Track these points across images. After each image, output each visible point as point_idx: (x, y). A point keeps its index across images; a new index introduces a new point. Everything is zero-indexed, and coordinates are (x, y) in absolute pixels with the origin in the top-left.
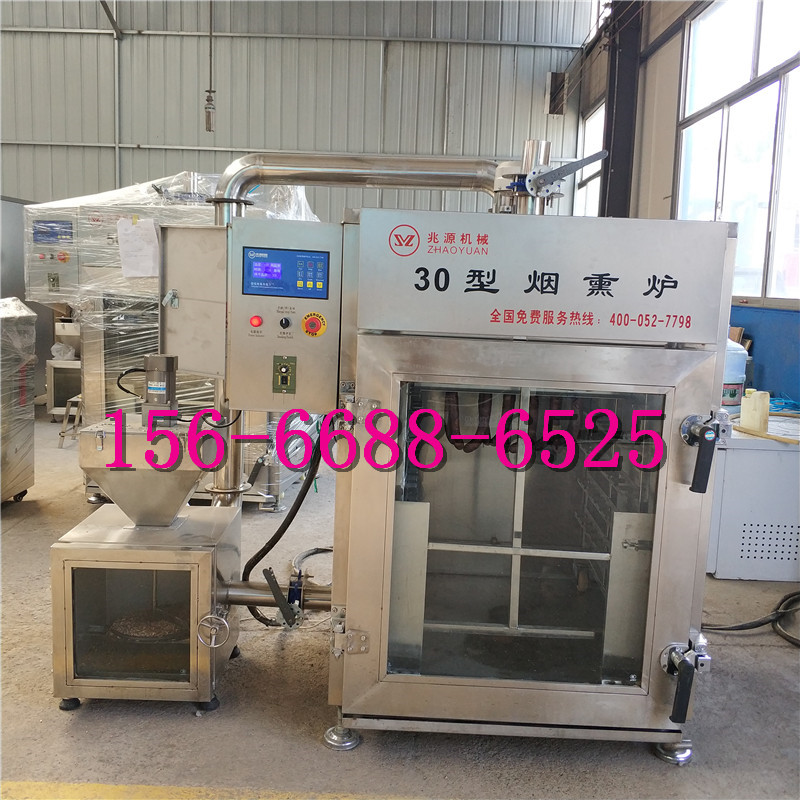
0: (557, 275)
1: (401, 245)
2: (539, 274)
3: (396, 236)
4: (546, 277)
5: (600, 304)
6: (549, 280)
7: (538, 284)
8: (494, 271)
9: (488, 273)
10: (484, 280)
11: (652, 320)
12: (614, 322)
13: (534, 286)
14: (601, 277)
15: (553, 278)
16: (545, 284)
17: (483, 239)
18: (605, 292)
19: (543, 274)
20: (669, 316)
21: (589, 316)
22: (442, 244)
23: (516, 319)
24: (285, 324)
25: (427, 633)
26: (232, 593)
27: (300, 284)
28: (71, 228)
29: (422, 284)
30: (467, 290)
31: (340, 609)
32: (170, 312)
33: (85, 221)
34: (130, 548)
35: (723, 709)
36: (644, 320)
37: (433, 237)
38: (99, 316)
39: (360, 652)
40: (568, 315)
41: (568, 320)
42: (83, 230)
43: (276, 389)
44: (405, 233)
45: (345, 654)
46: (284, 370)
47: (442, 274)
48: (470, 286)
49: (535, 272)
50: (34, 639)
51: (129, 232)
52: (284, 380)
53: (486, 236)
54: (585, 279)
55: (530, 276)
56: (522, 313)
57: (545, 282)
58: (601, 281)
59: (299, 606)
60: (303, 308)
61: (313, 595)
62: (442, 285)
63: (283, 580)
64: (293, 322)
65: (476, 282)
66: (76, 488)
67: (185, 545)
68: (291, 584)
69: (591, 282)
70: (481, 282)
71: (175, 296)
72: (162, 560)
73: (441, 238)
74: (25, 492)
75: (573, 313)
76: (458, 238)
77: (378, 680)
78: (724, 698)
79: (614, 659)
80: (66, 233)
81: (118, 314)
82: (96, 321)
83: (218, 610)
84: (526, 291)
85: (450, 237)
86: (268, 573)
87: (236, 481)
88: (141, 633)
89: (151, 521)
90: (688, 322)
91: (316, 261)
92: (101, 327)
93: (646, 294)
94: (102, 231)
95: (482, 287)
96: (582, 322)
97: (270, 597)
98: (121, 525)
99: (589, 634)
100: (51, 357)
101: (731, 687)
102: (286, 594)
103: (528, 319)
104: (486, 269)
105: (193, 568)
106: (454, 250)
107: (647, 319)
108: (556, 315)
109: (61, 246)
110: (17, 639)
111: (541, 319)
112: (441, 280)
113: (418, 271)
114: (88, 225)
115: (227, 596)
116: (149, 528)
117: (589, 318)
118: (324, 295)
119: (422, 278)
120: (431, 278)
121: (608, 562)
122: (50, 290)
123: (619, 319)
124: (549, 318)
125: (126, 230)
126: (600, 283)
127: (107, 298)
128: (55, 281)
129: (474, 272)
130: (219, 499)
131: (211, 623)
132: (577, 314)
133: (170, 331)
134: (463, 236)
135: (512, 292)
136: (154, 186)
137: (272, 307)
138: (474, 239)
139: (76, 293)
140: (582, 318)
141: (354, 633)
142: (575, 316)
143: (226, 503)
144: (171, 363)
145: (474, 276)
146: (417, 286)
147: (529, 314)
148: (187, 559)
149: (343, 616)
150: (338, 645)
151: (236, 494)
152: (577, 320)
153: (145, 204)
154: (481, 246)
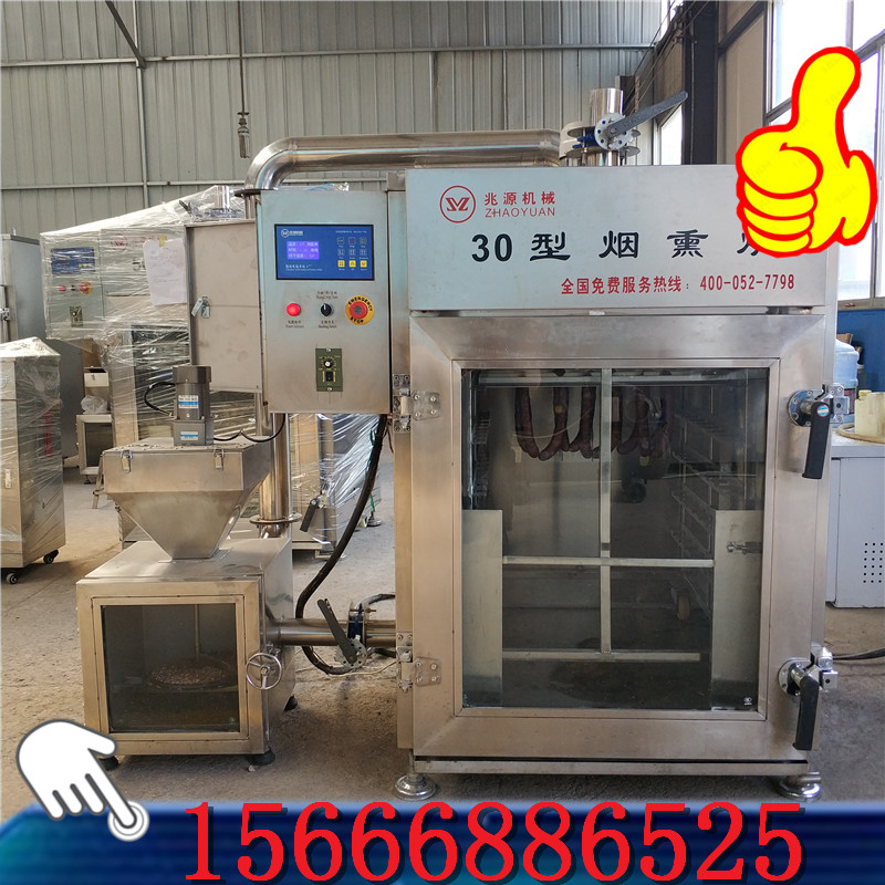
0: (636, 235)
1: (454, 209)
2: (615, 234)
3: (448, 199)
4: (624, 238)
5: (688, 267)
6: (628, 241)
7: (615, 246)
8: (563, 234)
9: (557, 237)
10: (552, 245)
11: (749, 281)
12: (705, 286)
13: (610, 248)
14: (687, 234)
15: (632, 238)
16: (623, 246)
17: (549, 198)
18: (693, 251)
19: (620, 235)
20: (769, 276)
21: (676, 281)
22: (501, 206)
23: (591, 288)
24: (327, 311)
25: (506, 663)
26: (285, 632)
27: (341, 264)
28: (93, 255)
29: (481, 254)
30: (533, 258)
31: (405, 635)
32: (201, 324)
33: (107, 246)
34: (164, 580)
35: (854, 743)
36: (739, 282)
37: (491, 199)
38: (127, 351)
39: (431, 683)
40: (652, 281)
41: (652, 287)
42: (106, 256)
43: (321, 387)
44: (458, 195)
45: (414, 686)
46: (328, 364)
47: (503, 241)
48: (536, 253)
49: (611, 233)
50: (67, 700)
51: (157, 254)
52: (329, 376)
53: (551, 194)
54: (669, 238)
55: (605, 238)
56: (597, 282)
57: (622, 244)
58: (687, 239)
59: (361, 641)
60: (346, 291)
61: (376, 630)
62: (503, 254)
63: (342, 616)
64: (336, 309)
65: (543, 248)
66: (113, 547)
67: (230, 575)
68: (350, 618)
69: (676, 241)
70: (548, 248)
71: (205, 304)
72: (203, 591)
73: (500, 199)
74: (56, 553)
75: (657, 279)
76: (520, 198)
77: (454, 715)
78: (855, 730)
79: (723, 684)
80: (87, 261)
81: (150, 347)
82: (124, 356)
83: (268, 648)
84: (602, 256)
85: (511, 198)
86: (323, 605)
87: (284, 510)
88: (184, 681)
89: (188, 554)
90: (791, 281)
91: (357, 236)
92: (130, 362)
93: (740, 252)
94: (127, 256)
95: (550, 254)
96: (667, 288)
97: (327, 634)
98: (155, 560)
99: (695, 657)
100: (82, 412)
101: (862, 719)
102: (346, 630)
103: (606, 288)
104: (554, 231)
105: (237, 600)
106: (515, 212)
107: (743, 281)
108: (637, 282)
109: (83, 276)
110: (47, 700)
111: (620, 287)
112: (503, 248)
113: (475, 239)
114: (111, 250)
115: (279, 635)
116: (187, 561)
117: (676, 283)
118: (369, 275)
119: (480, 247)
120: (491, 246)
121: (710, 571)
122: (73, 326)
123: (712, 283)
124: (629, 285)
125: (153, 252)
126: (687, 242)
127: (135, 330)
128: (77, 316)
129: (540, 236)
130: (266, 531)
131: (261, 663)
132: (662, 279)
133: (202, 344)
134: (525, 195)
135: (585, 259)
136: (182, 203)
137: (310, 292)
138: (538, 198)
139: (101, 326)
140: (667, 282)
141: (423, 662)
142: (659, 281)
143: (273, 535)
144: (204, 375)
145: (540, 242)
146: (475, 257)
147: (606, 282)
148: (230, 590)
149: (410, 645)
150: (406, 676)
151: (284, 525)
152: (662, 286)
153: (173, 223)
154: (546, 206)
